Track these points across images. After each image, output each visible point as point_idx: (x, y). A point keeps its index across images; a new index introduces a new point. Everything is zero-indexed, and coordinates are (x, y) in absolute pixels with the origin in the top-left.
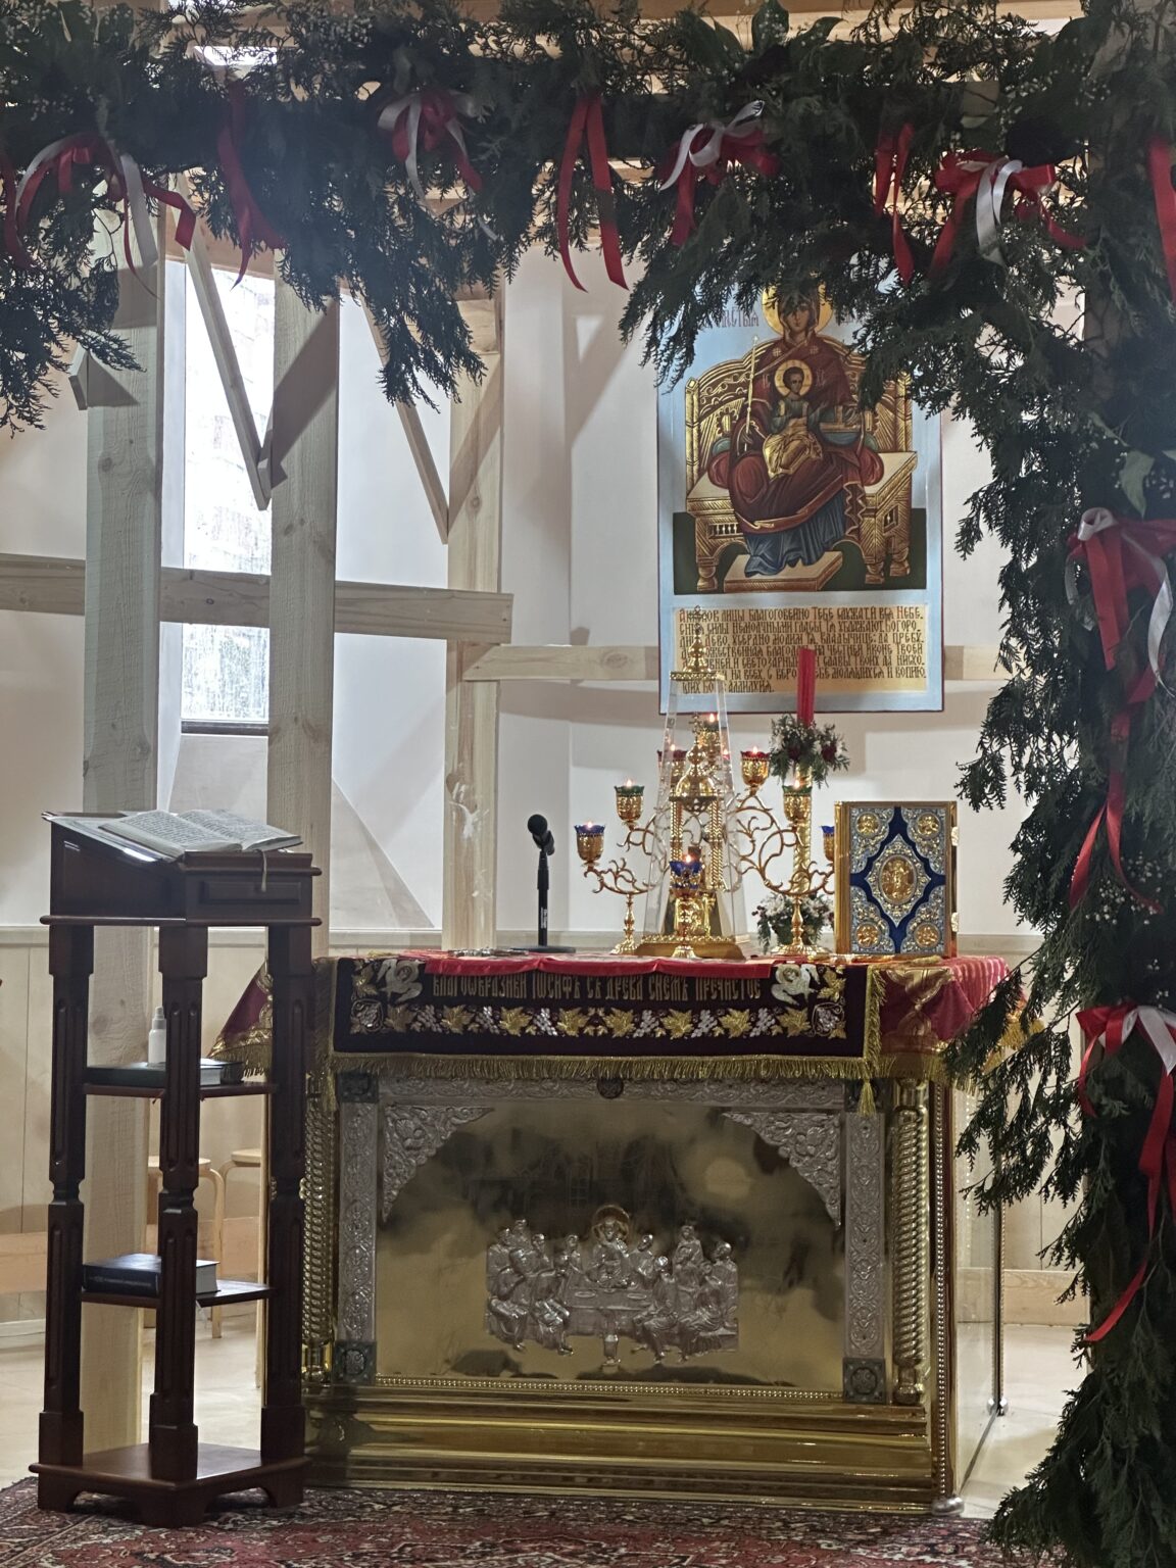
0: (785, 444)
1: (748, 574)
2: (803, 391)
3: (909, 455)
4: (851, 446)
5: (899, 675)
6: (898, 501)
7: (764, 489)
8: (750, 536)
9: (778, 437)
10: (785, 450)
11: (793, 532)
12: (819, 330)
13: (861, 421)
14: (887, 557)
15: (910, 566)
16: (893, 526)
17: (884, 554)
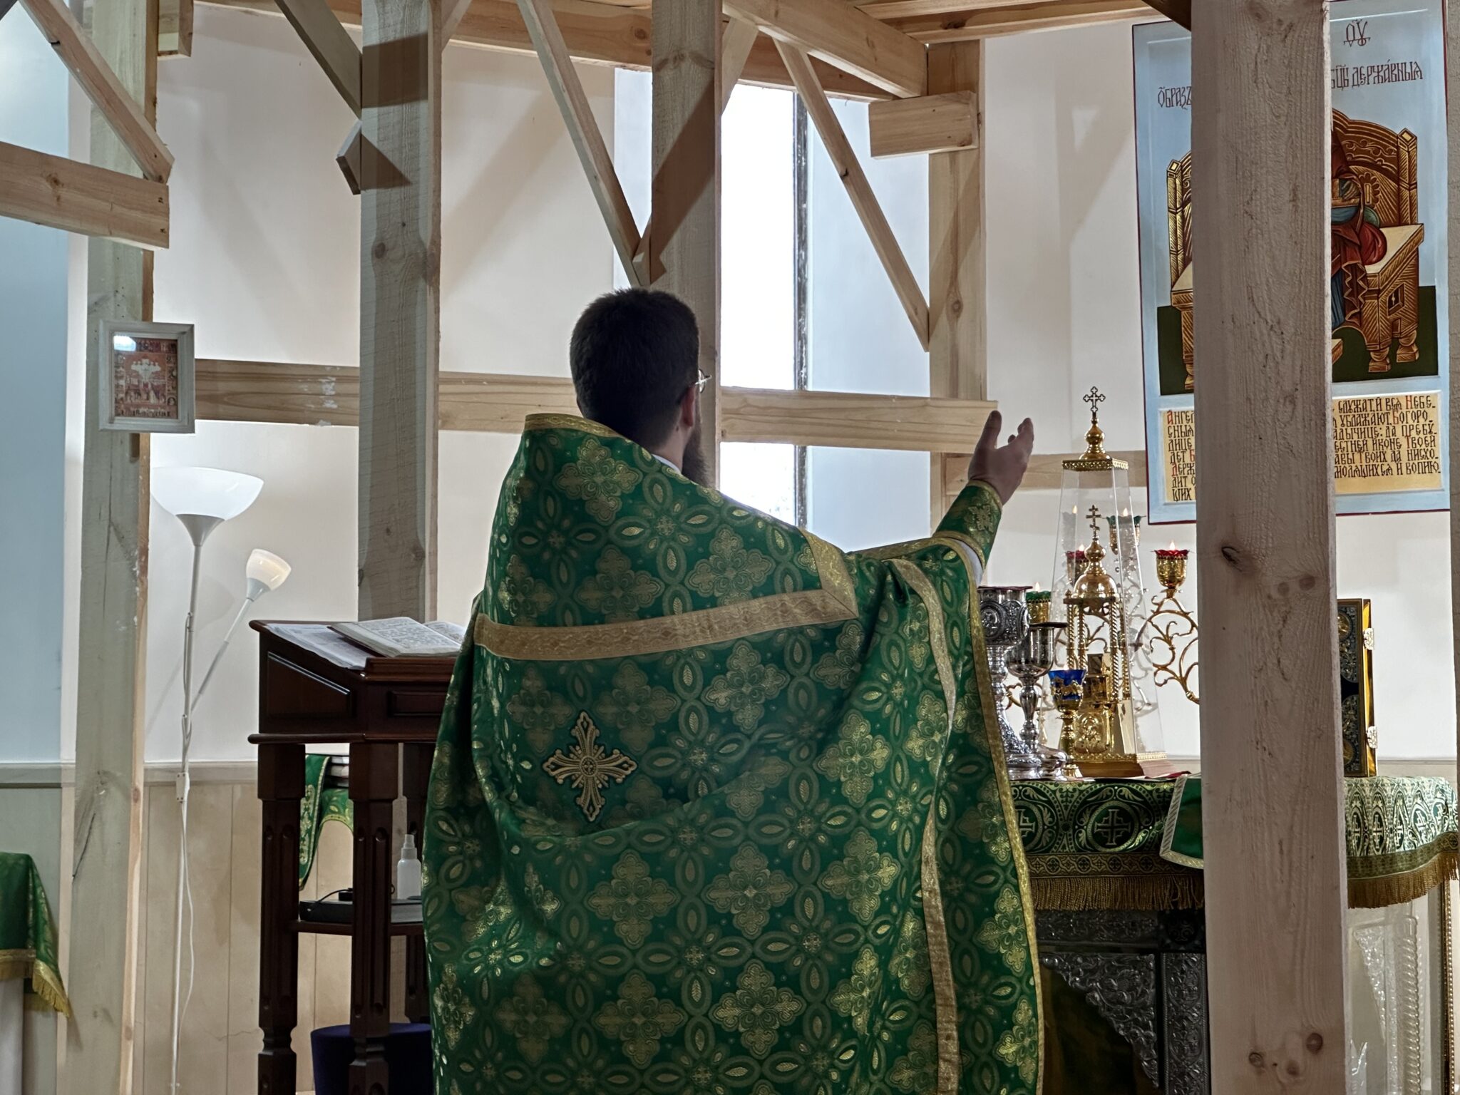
3: (1413, 229)
4: (1350, 222)
5: (1410, 471)
13: (1360, 194)
14: (1393, 341)
15: (1419, 351)
16: (1399, 307)
17: (1389, 339)
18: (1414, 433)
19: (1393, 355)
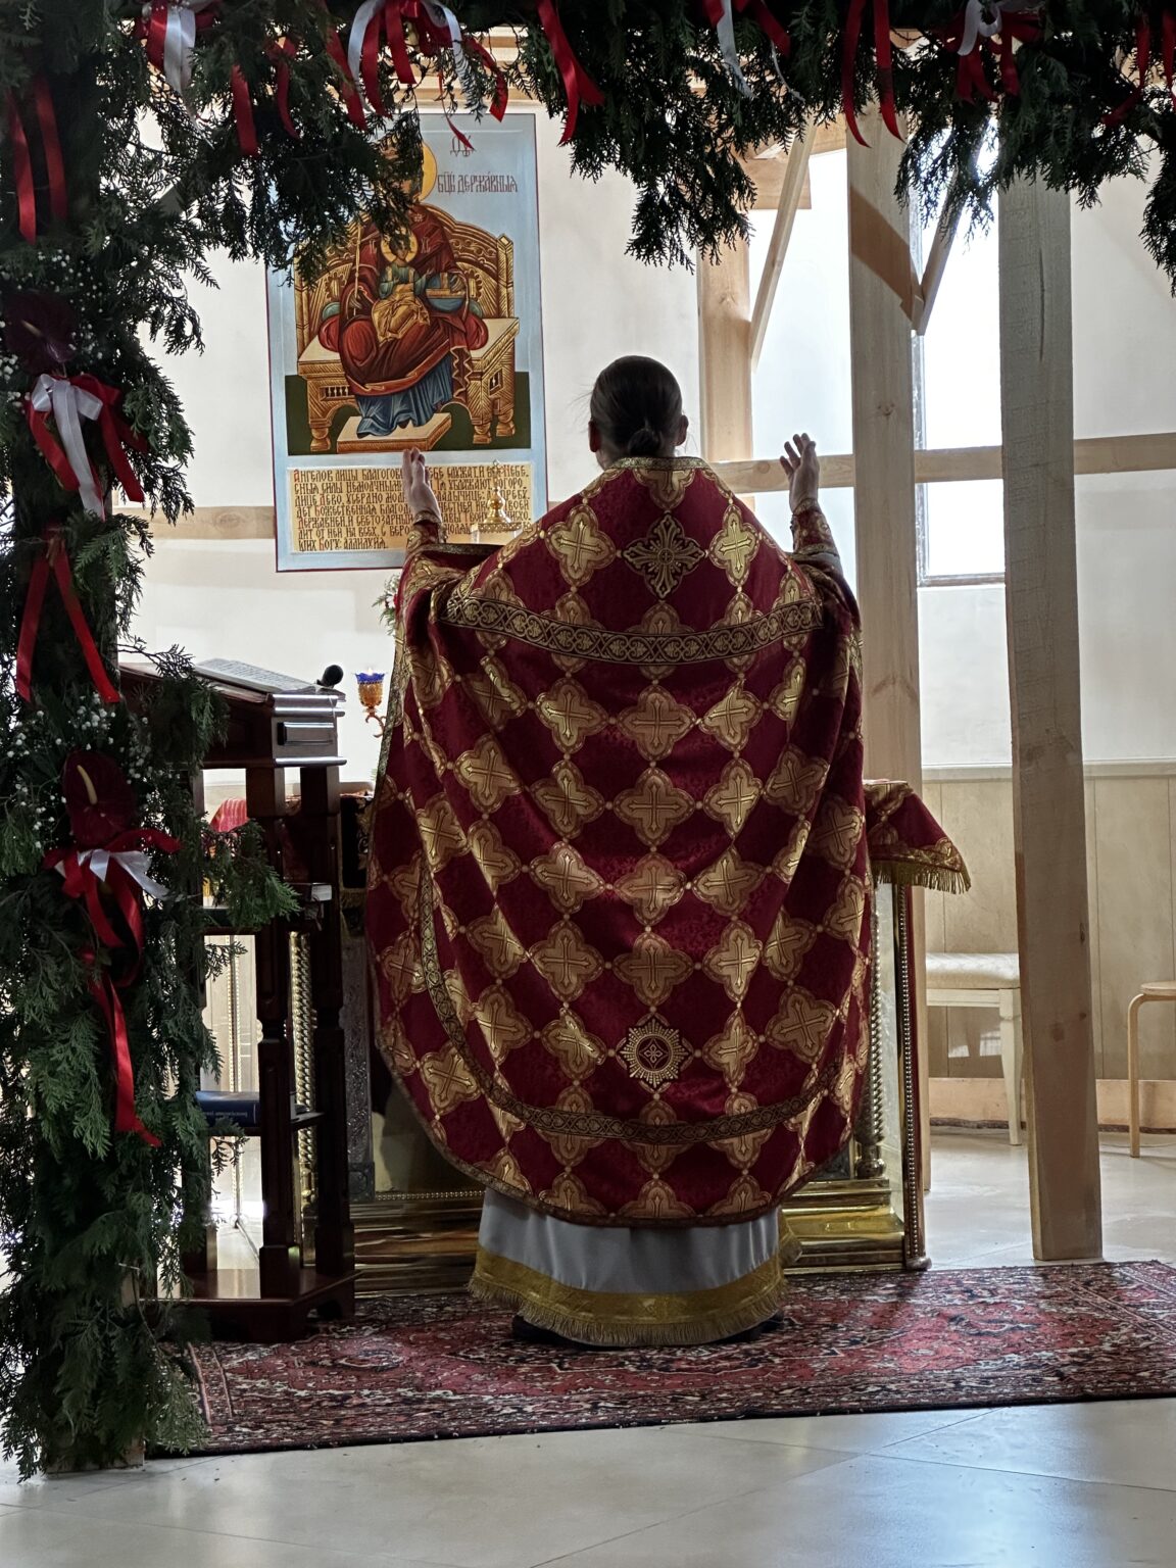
0: (394, 308)
1: (360, 435)
2: (410, 257)
3: (511, 321)
4: (457, 312)
6: (502, 363)
7: (374, 354)
8: (360, 398)
9: (386, 302)
10: (393, 315)
11: (404, 393)
12: (423, 198)
13: (465, 287)
14: (493, 418)
15: (515, 427)
16: (498, 388)
17: (490, 415)
18: (510, 497)
19: (493, 430)
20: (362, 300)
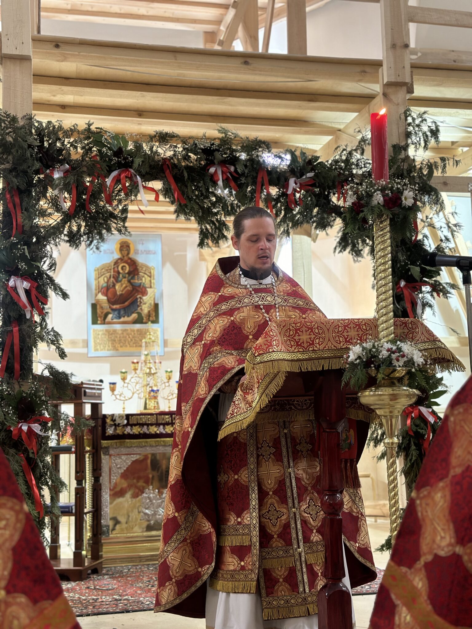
0: (122, 285)
1: (112, 320)
2: (127, 271)
3: (154, 289)
4: (140, 286)
5: (153, 346)
6: (152, 300)
7: (116, 297)
8: (112, 310)
9: (120, 283)
11: (124, 308)
12: (130, 256)
13: (141, 280)
14: (149, 315)
15: (155, 318)
16: (151, 307)
19: (149, 319)
20: (113, 283)
